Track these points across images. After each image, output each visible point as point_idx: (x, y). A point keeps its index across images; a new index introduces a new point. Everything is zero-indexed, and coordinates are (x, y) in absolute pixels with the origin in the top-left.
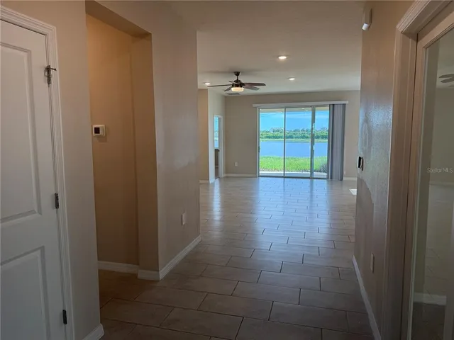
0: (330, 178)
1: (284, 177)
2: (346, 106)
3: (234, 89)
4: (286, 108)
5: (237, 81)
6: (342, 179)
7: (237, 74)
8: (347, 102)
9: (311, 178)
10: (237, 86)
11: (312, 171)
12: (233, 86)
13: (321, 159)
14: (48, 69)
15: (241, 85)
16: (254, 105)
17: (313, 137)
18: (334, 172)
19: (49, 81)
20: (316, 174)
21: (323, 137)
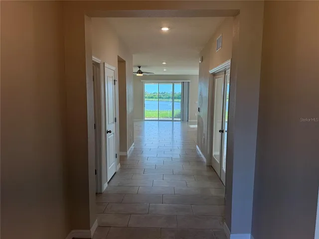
0: (183, 120)
1: (158, 120)
2: (190, 83)
3: (138, 75)
4: (159, 83)
5: (139, 71)
6: (188, 121)
7: (140, 67)
8: (190, 81)
9: (173, 121)
10: (140, 73)
11: (173, 118)
12: (137, 73)
13: (178, 111)
14: (115, 80)
15: (142, 73)
16: (142, 81)
17: (173, 98)
18: (184, 117)
19: (115, 84)
20: (175, 119)
21: (178, 98)
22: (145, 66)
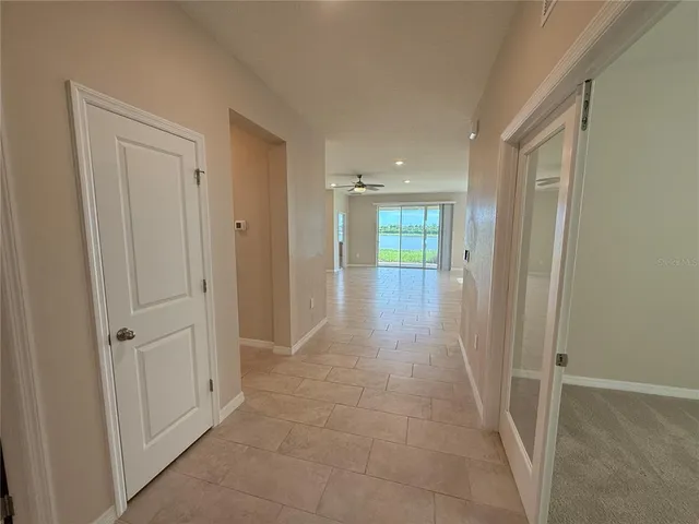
0: (440, 268)
1: (400, 267)
2: (454, 206)
3: (357, 190)
4: (402, 206)
5: (360, 182)
6: (449, 270)
7: (360, 177)
8: (455, 203)
9: (424, 268)
10: (360, 187)
11: (424, 262)
12: (356, 187)
13: (432, 252)
14: (198, 172)
15: (363, 186)
16: (374, 204)
17: (425, 233)
18: (444, 264)
19: (198, 182)
20: (427, 265)
21: (434, 233)
22: (369, 175)
